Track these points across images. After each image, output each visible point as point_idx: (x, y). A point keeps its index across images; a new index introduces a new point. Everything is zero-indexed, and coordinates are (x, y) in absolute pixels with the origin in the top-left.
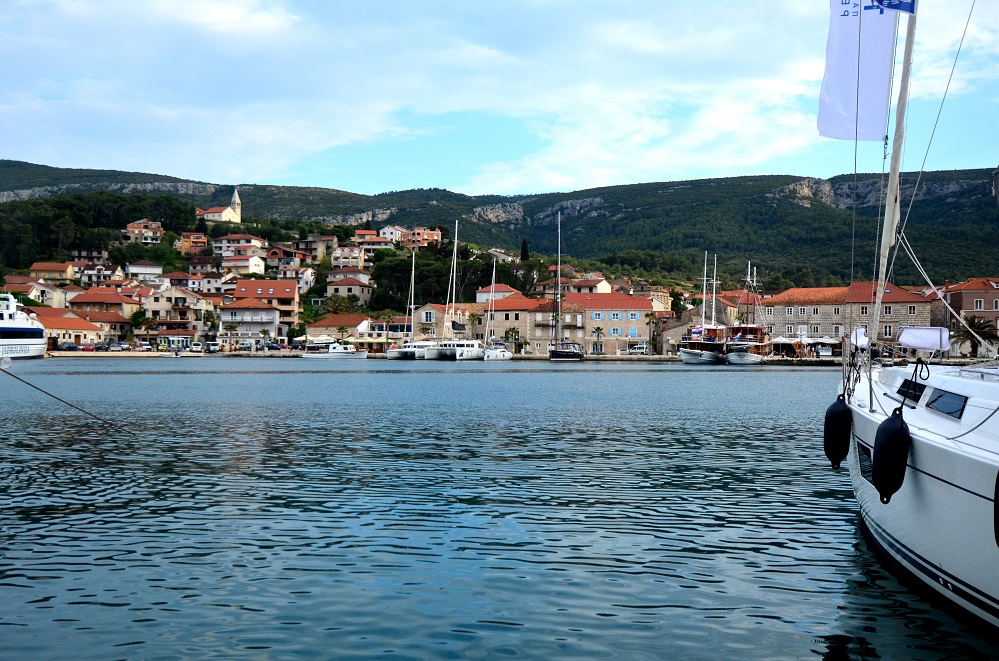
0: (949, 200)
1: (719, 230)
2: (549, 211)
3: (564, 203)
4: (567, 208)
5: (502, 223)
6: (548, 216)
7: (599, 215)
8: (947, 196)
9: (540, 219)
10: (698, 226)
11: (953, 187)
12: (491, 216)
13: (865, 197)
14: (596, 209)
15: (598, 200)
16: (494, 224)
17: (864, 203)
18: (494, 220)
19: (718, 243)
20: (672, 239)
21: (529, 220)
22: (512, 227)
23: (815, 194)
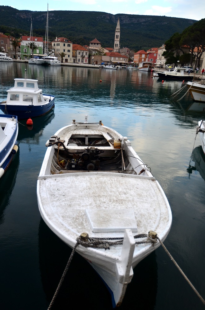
0: (142, 24)
1: (81, 26)
2: (40, 16)
3: (44, 14)
4: (45, 16)
5: (25, 19)
6: (39, 18)
7: (53, 19)
8: (142, 22)
9: (37, 19)
10: (76, 25)
11: (144, 20)
12: (22, 16)
13: (123, 21)
14: (52, 17)
15: (53, 14)
16: (23, 19)
17: (122, 22)
18: (23, 18)
19: (79, 30)
20: (68, 28)
21: (34, 19)
22: (28, 20)
23: (111, 19)
